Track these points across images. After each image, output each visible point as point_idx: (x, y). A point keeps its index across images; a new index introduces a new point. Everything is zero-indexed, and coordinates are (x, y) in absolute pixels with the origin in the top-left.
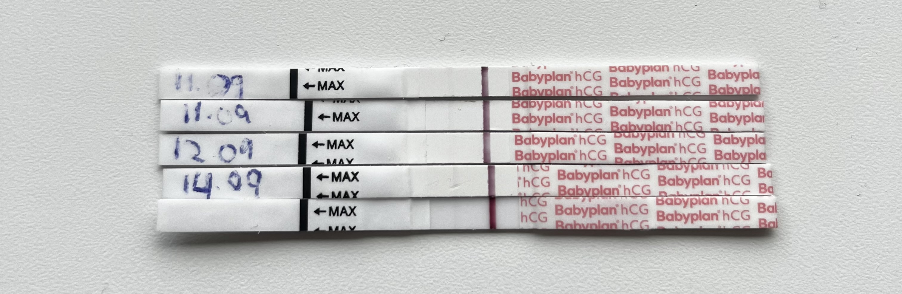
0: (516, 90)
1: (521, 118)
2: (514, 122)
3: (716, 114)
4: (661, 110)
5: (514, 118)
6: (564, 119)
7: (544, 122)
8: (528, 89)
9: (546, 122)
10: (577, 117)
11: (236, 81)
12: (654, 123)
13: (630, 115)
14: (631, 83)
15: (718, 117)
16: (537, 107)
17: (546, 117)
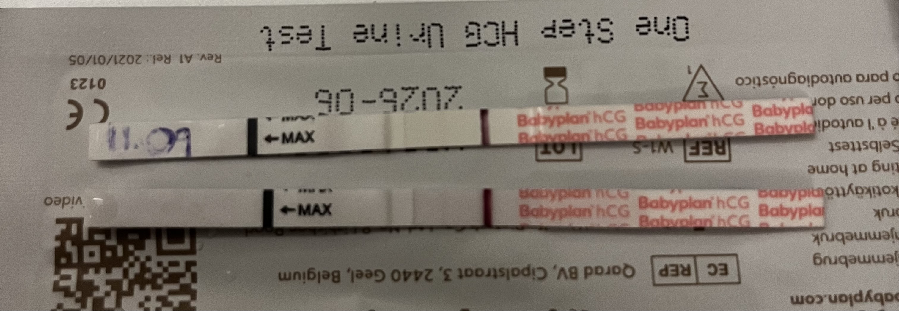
0: (523, 136)
11: (182, 135)
14: (661, 124)
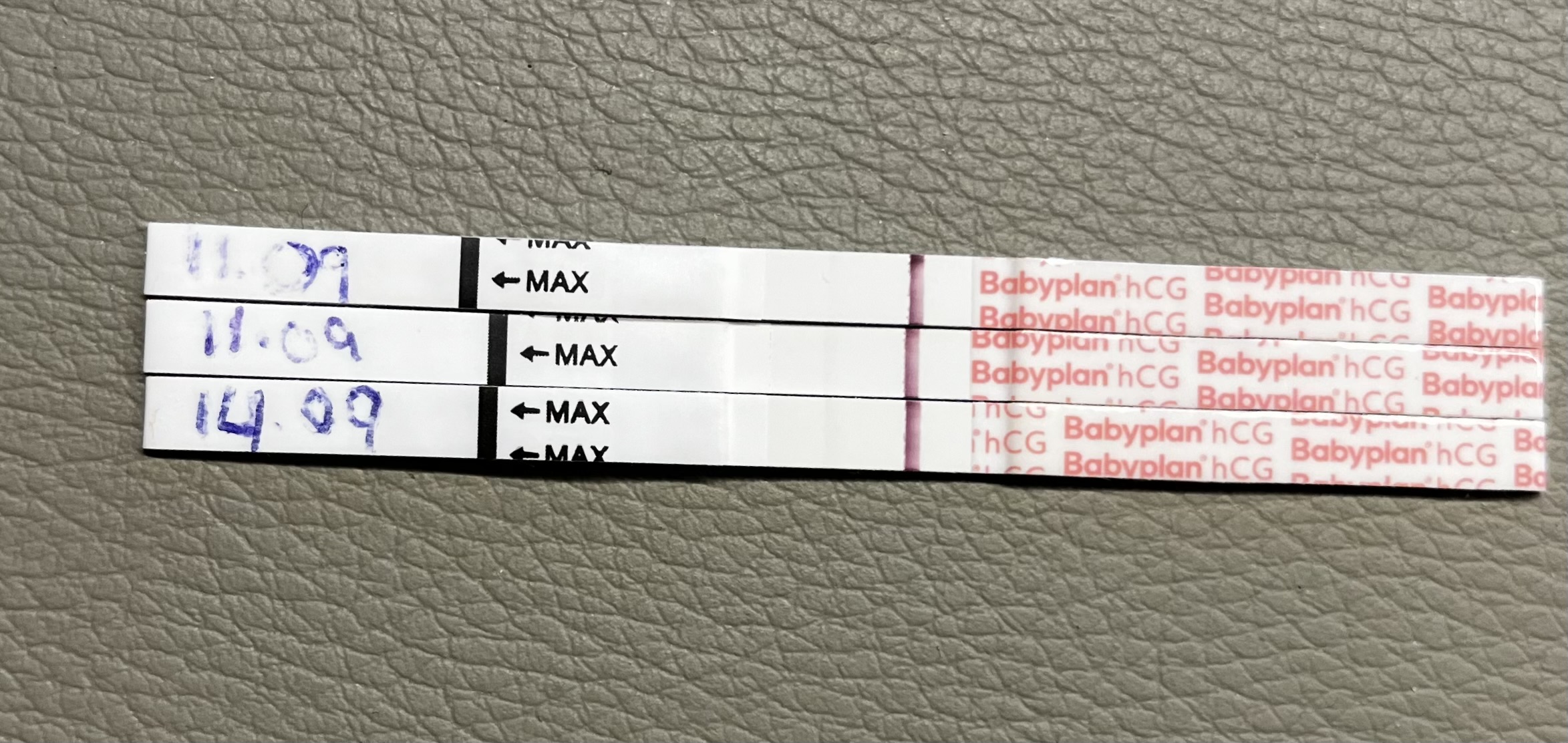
0: (989, 313)
1: (991, 371)
2: (975, 379)
3: (1436, 376)
4: (1313, 363)
5: (975, 372)
6: (1091, 377)
7: (1044, 382)
8: (1017, 311)
9: (1051, 382)
10: (1121, 374)
11: (333, 259)
12: (1295, 391)
13: (1242, 371)
14: (1253, 309)
15: (1441, 383)
16: (1031, 347)
17: (1051, 371)
